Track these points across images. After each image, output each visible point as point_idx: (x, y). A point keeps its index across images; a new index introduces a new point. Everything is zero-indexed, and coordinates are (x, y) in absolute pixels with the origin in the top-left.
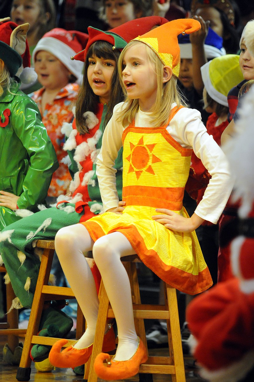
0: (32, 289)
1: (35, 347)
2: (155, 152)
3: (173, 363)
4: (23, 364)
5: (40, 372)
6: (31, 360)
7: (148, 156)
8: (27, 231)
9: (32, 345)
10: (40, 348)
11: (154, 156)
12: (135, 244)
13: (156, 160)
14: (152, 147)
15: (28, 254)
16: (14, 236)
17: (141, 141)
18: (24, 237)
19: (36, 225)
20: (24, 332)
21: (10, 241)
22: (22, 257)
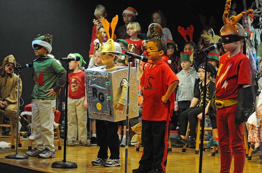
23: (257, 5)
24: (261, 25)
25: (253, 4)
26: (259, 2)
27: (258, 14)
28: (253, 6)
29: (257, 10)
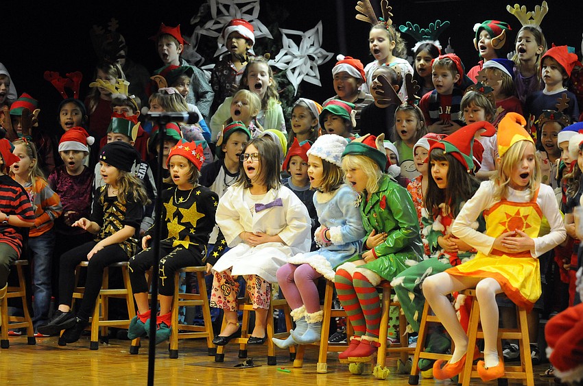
0: (419, 320)
1: (421, 360)
2: (529, 221)
3: (524, 370)
4: (413, 373)
5: (425, 378)
6: (418, 371)
7: (523, 223)
8: (415, 277)
9: (420, 359)
10: (424, 361)
11: (527, 223)
12: (502, 284)
13: (528, 226)
14: (526, 217)
15: (416, 294)
16: (405, 281)
17: (518, 213)
18: (413, 281)
19: (422, 272)
20: (414, 349)
21: (403, 285)
22: (412, 296)
23: (214, 11)
24: (221, 57)
25: (202, 8)
26: (218, 3)
27: (216, 30)
28: (202, 13)
29: (213, 22)
